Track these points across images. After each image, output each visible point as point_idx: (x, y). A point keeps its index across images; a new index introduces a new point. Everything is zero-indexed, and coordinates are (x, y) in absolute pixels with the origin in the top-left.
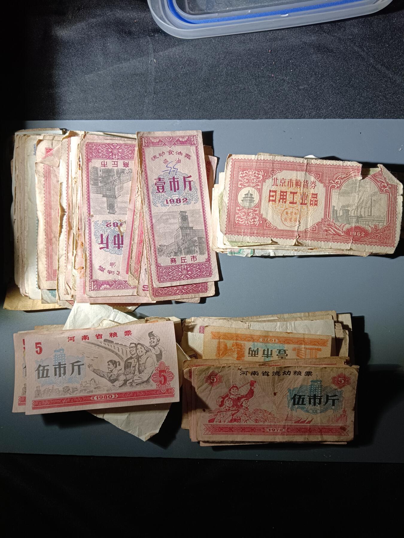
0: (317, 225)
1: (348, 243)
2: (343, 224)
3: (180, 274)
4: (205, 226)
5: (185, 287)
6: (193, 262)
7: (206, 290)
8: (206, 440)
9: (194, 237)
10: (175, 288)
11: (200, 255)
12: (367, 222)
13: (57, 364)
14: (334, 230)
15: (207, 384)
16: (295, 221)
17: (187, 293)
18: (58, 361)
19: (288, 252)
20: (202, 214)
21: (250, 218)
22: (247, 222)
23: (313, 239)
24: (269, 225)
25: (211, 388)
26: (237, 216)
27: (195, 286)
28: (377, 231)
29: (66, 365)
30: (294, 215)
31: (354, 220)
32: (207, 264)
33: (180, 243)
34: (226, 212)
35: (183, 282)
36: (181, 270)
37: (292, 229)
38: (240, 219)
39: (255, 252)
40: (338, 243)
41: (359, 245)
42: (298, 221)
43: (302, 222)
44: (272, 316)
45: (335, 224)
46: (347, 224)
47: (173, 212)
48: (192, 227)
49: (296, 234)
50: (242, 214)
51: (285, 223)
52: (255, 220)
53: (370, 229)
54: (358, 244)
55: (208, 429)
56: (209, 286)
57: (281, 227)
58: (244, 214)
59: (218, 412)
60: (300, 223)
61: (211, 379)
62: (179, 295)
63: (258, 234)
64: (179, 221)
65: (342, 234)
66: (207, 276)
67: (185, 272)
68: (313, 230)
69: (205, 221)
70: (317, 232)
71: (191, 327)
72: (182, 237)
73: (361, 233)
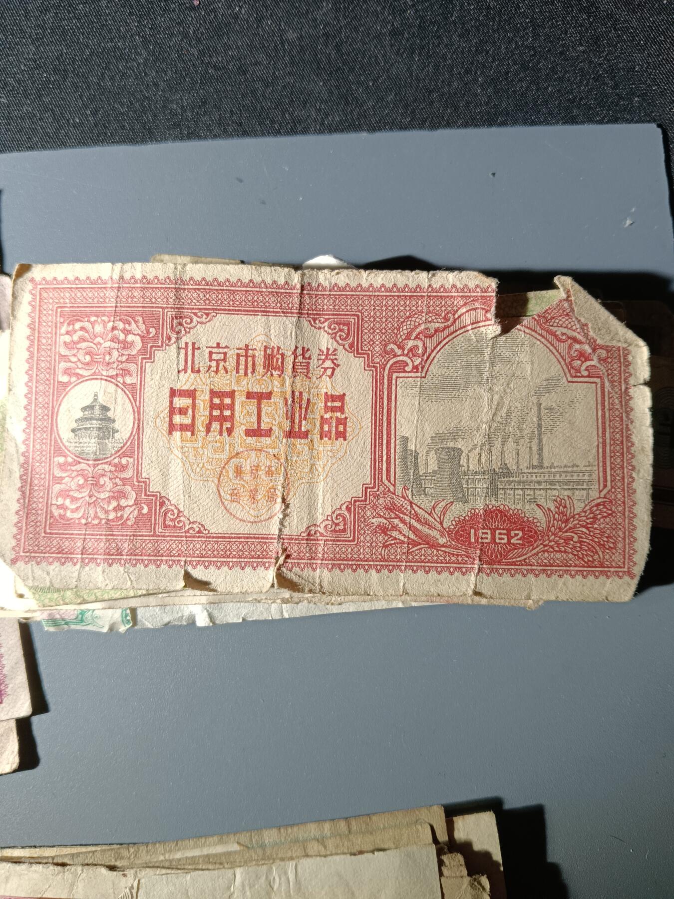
0: (348, 509)
1: (464, 574)
2: (443, 504)
12: (528, 492)
14: (411, 527)
16: (271, 498)
19: (260, 607)
21: (102, 496)
22: (92, 512)
23: (338, 563)
24: (172, 520)
26: (57, 488)
28: (567, 521)
30: (263, 477)
31: (482, 486)
34: (17, 475)
37: (262, 530)
38: (68, 502)
39: (139, 617)
40: (427, 572)
41: (506, 577)
42: (279, 500)
43: (293, 501)
44: (221, 842)
45: (411, 503)
46: (457, 499)
49: (275, 547)
50: (76, 480)
51: (233, 507)
52: (123, 503)
53: (539, 514)
54: (500, 575)
57: (218, 524)
58: (81, 482)
60: (287, 506)
63: (135, 556)
65: (442, 541)
68: (335, 531)
70: (348, 535)
73: (508, 534)
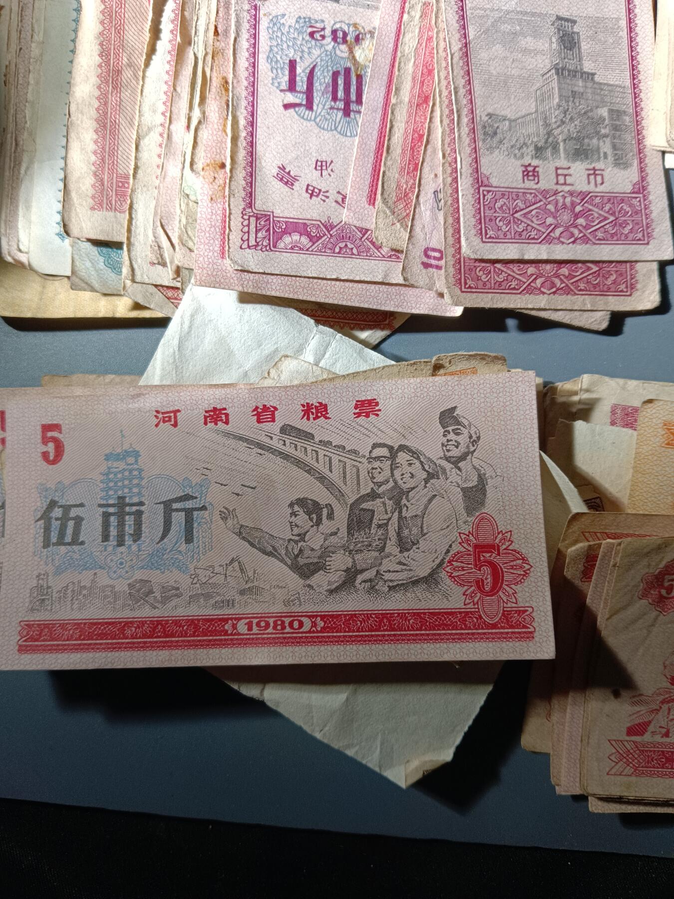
3: (550, 220)
4: (634, 77)
5: (565, 271)
6: (591, 188)
7: (632, 287)
8: (616, 792)
9: (597, 107)
10: (531, 270)
11: (616, 170)
13: (111, 502)
15: (644, 602)
17: (567, 291)
18: (116, 492)
20: (624, 34)
25: (656, 619)
27: (595, 268)
29: (143, 508)
32: (635, 202)
33: (554, 120)
35: (561, 252)
36: (553, 210)
47: (533, 14)
48: (593, 74)
55: (624, 757)
56: (639, 277)
59: (663, 702)
61: (661, 586)
62: (544, 293)
64: (550, 45)
66: (637, 241)
67: (566, 217)
69: (632, 58)
71: (580, 407)
72: (561, 100)
